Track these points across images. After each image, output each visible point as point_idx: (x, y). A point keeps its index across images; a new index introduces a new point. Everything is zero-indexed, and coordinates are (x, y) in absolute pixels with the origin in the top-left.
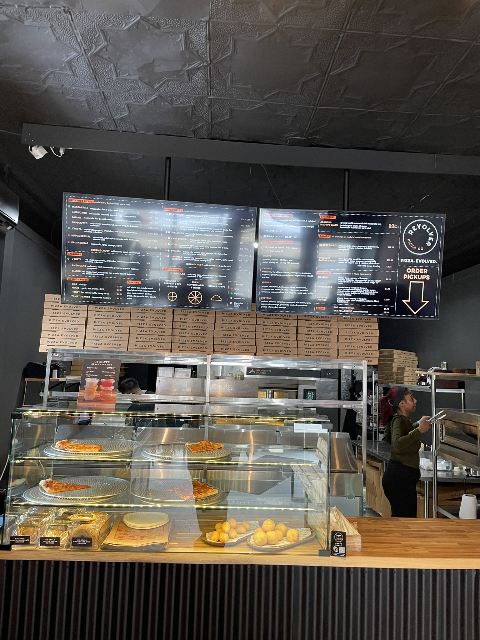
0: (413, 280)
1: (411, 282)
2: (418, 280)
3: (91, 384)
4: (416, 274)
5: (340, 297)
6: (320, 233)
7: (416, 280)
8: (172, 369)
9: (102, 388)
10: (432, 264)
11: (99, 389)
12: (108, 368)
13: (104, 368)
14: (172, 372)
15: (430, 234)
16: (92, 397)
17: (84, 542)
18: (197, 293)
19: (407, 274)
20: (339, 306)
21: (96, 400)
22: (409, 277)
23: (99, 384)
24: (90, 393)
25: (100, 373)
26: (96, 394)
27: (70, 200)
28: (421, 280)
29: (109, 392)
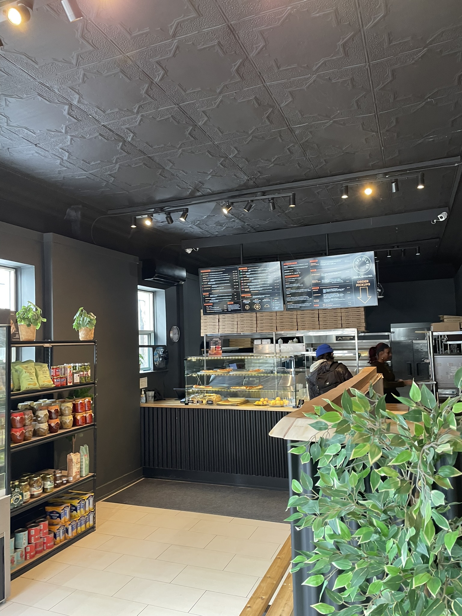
0: (361, 286)
1: (360, 288)
2: (364, 286)
3: (213, 348)
4: (362, 283)
5: (325, 299)
6: (311, 269)
7: (363, 286)
8: (260, 340)
9: (217, 349)
10: (371, 277)
11: (215, 350)
12: (218, 341)
13: (217, 341)
14: (260, 342)
15: (367, 262)
16: (213, 353)
17: (211, 402)
18: (258, 305)
19: (358, 284)
20: (325, 304)
21: (215, 354)
22: (359, 285)
23: (216, 347)
24: (213, 351)
25: (216, 343)
26: (215, 352)
27: (201, 271)
28: (366, 286)
29: (219, 350)
